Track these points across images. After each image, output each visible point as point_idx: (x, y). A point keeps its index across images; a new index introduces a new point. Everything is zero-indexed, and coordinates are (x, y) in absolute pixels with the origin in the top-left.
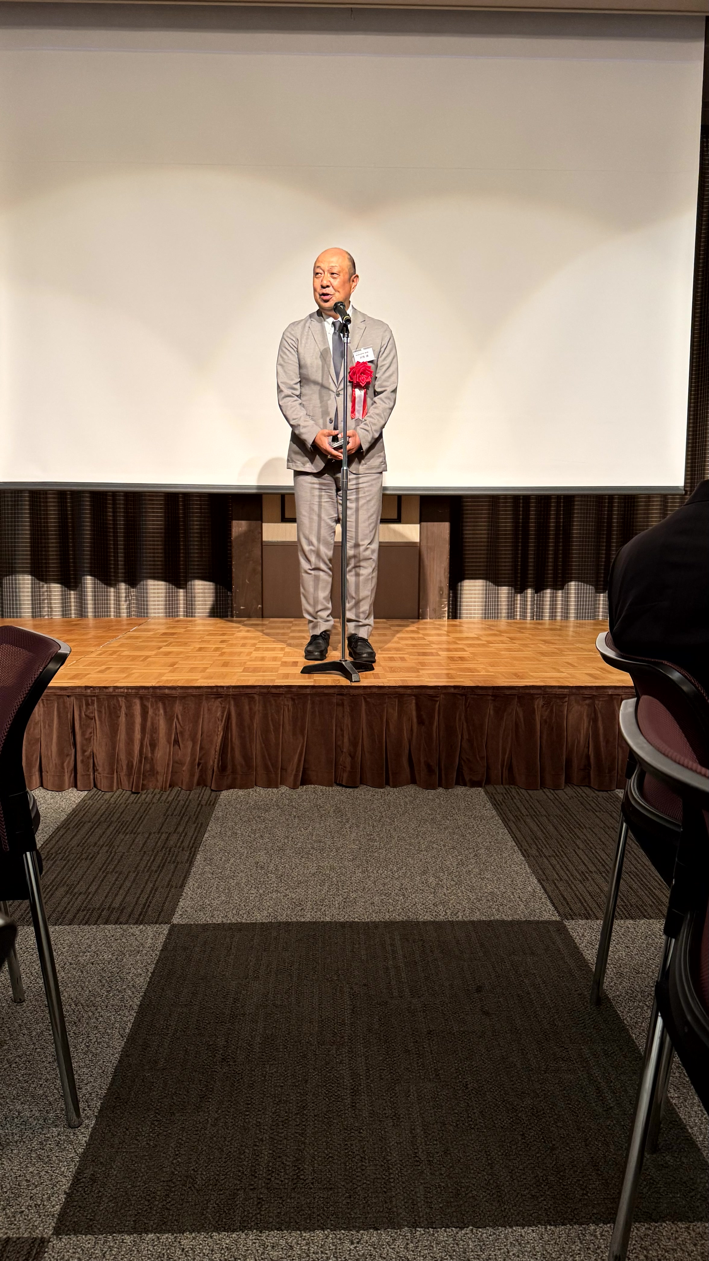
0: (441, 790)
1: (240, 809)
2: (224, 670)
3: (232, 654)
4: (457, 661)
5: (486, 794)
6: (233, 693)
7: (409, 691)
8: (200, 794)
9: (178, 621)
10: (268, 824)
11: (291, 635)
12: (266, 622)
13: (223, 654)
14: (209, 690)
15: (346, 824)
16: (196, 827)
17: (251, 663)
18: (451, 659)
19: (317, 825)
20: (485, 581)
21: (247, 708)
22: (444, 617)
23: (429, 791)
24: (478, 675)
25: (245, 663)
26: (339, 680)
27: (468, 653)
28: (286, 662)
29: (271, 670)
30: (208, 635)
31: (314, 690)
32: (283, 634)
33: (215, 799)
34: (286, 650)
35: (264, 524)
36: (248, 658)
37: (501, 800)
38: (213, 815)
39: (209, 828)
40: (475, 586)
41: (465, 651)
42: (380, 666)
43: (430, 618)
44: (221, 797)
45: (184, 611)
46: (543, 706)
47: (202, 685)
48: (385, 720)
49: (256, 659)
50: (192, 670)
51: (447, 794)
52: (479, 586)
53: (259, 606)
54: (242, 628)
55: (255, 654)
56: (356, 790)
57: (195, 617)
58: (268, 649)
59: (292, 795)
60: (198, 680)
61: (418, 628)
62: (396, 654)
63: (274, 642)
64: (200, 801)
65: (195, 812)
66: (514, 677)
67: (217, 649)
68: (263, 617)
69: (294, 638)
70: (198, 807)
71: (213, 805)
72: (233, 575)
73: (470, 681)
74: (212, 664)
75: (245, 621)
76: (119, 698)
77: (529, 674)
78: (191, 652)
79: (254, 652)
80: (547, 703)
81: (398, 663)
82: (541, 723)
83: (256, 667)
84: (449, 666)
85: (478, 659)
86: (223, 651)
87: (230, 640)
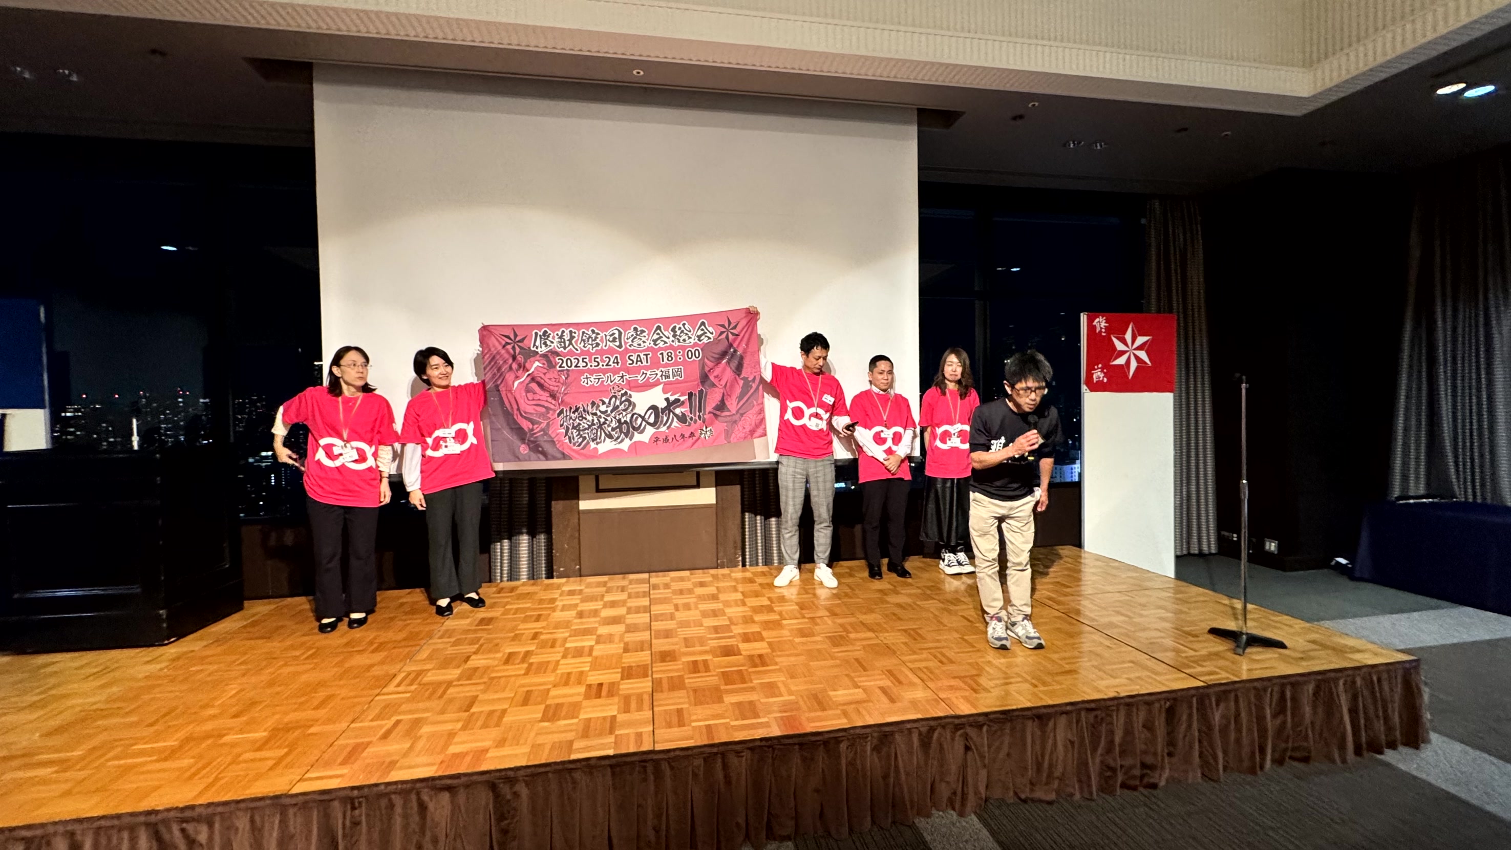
2: (522, 716)
3: (538, 669)
4: (757, 665)
7: (715, 750)
9: (503, 590)
11: (603, 612)
12: (583, 585)
13: (529, 669)
14: (498, 774)
17: (553, 692)
18: (751, 657)
22: (738, 563)
24: (782, 704)
25: (548, 690)
27: (764, 645)
28: (589, 686)
29: (574, 709)
32: (596, 612)
34: (595, 653)
36: (553, 678)
41: (762, 639)
43: (726, 568)
46: (848, 748)
47: (487, 768)
49: (561, 680)
50: (488, 720)
53: (578, 566)
54: (558, 603)
55: (562, 667)
57: (518, 579)
58: (577, 650)
60: (489, 750)
61: (717, 589)
62: (699, 652)
66: (817, 707)
67: (525, 657)
68: (580, 574)
69: (604, 621)
72: (554, 541)
73: (775, 723)
74: (512, 699)
75: (564, 584)
76: (393, 796)
77: (828, 696)
78: (496, 668)
79: (562, 662)
80: (851, 746)
81: (703, 679)
82: (847, 765)
83: (558, 704)
84: (751, 682)
85: (778, 660)
86: (531, 661)
87: (541, 633)
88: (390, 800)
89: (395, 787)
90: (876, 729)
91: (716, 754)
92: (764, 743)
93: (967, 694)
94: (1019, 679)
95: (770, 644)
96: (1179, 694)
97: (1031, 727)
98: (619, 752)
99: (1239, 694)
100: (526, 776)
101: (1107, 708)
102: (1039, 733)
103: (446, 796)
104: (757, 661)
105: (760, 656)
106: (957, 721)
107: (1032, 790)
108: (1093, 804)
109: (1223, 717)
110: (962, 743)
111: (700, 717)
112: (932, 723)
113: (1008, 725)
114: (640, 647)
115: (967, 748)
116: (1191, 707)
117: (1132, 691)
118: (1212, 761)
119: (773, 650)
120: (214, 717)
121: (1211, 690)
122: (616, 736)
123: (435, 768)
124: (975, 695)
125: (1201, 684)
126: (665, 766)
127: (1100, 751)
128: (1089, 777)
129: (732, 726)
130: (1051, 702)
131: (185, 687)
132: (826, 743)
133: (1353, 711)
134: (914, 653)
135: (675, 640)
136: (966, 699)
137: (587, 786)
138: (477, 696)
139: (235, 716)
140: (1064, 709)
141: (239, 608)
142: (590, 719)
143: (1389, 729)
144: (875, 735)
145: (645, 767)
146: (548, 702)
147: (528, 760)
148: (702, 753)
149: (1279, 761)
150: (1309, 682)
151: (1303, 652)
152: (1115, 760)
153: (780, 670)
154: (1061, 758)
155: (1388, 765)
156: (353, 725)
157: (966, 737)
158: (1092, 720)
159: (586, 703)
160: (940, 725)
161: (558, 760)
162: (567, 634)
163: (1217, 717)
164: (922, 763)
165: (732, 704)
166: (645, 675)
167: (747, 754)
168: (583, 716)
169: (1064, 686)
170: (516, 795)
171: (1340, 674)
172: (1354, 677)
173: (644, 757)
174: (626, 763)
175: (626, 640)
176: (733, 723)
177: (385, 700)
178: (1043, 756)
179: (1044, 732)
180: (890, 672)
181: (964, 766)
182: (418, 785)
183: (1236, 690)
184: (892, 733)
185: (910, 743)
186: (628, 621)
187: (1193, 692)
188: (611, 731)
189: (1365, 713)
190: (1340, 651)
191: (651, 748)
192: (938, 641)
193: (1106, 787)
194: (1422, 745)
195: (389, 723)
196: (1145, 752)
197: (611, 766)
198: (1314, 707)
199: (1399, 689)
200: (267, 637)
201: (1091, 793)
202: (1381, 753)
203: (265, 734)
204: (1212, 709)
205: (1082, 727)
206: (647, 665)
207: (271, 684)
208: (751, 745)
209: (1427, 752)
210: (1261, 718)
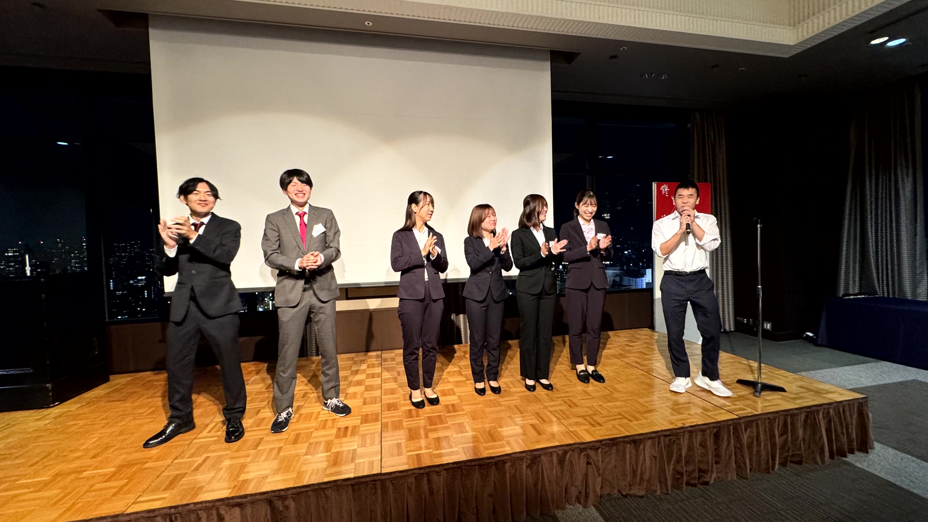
14: (273, 494)
24: (468, 438)
25: (312, 432)
28: (339, 429)
29: (329, 445)
41: (454, 394)
46: (510, 467)
74: (287, 439)
76: (200, 512)
77: (498, 431)
80: (513, 465)
81: (415, 422)
82: (510, 478)
83: (317, 442)
84: (447, 423)
85: (464, 407)
88: (198, 515)
89: (200, 505)
90: (529, 453)
91: (423, 474)
92: (455, 466)
93: (587, 427)
94: (621, 417)
95: (459, 396)
96: (722, 423)
97: (629, 448)
98: (357, 475)
99: (759, 422)
100: (293, 494)
101: (677, 434)
102: (634, 452)
103: (237, 510)
104: (451, 408)
105: (453, 405)
106: (582, 446)
107: (630, 489)
108: (669, 497)
109: (749, 437)
110: (585, 460)
111: (412, 449)
112: (566, 448)
113: (615, 448)
114: (374, 401)
115: (588, 463)
116: (729, 432)
117: (692, 422)
118: (742, 465)
119: (462, 401)
120: (78, 458)
121: (742, 421)
122: (356, 464)
123: (230, 491)
124: (593, 428)
125: (736, 417)
126: (388, 484)
127: (672, 463)
128: (666, 479)
129: (434, 454)
130: (642, 432)
131: (61, 437)
132: (496, 464)
133: (828, 430)
134: (553, 401)
135: (397, 396)
136: (587, 431)
137: (335, 499)
138: (262, 439)
139: (94, 457)
140: (649, 436)
141: (107, 380)
142: (339, 452)
143: (850, 441)
144: (529, 457)
145: (375, 485)
146: (311, 441)
147: (295, 483)
148: (413, 474)
149: (783, 464)
150: (801, 413)
151: (797, 394)
152: (682, 467)
153: (466, 414)
154: (648, 467)
155: (849, 464)
156: (176, 461)
157: (588, 456)
158: (667, 442)
159: (336, 441)
160: (570, 449)
161: (315, 482)
163: (745, 437)
164: (559, 473)
165: (434, 438)
166: (377, 420)
167: (444, 473)
168: (333, 451)
169: (649, 420)
170: (287, 507)
171: (820, 408)
172: (828, 409)
173: (375, 478)
174: (362, 483)
175: (365, 396)
177: (199, 443)
178: (637, 466)
179: (637, 451)
180: (537, 413)
181: (586, 476)
182: (217, 503)
183: (757, 420)
184: (540, 456)
185: (551, 462)
186: (367, 383)
187: (731, 422)
188: (353, 459)
189: (836, 430)
190: (818, 392)
191: (379, 472)
192: (567, 392)
193: (677, 485)
194: (869, 450)
195: (200, 460)
196: (700, 462)
197: (352, 485)
198: (805, 429)
199: (855, 416)
200: (124, 400)
201: (667, 491)
202: (846, 456)
203: (113, 469)
204: (742, 433)
205: (661, 447)
206: (378, 413)
207: (121, 433)
208: (446, 467)
209: (872, 455)
210: (772, 436)
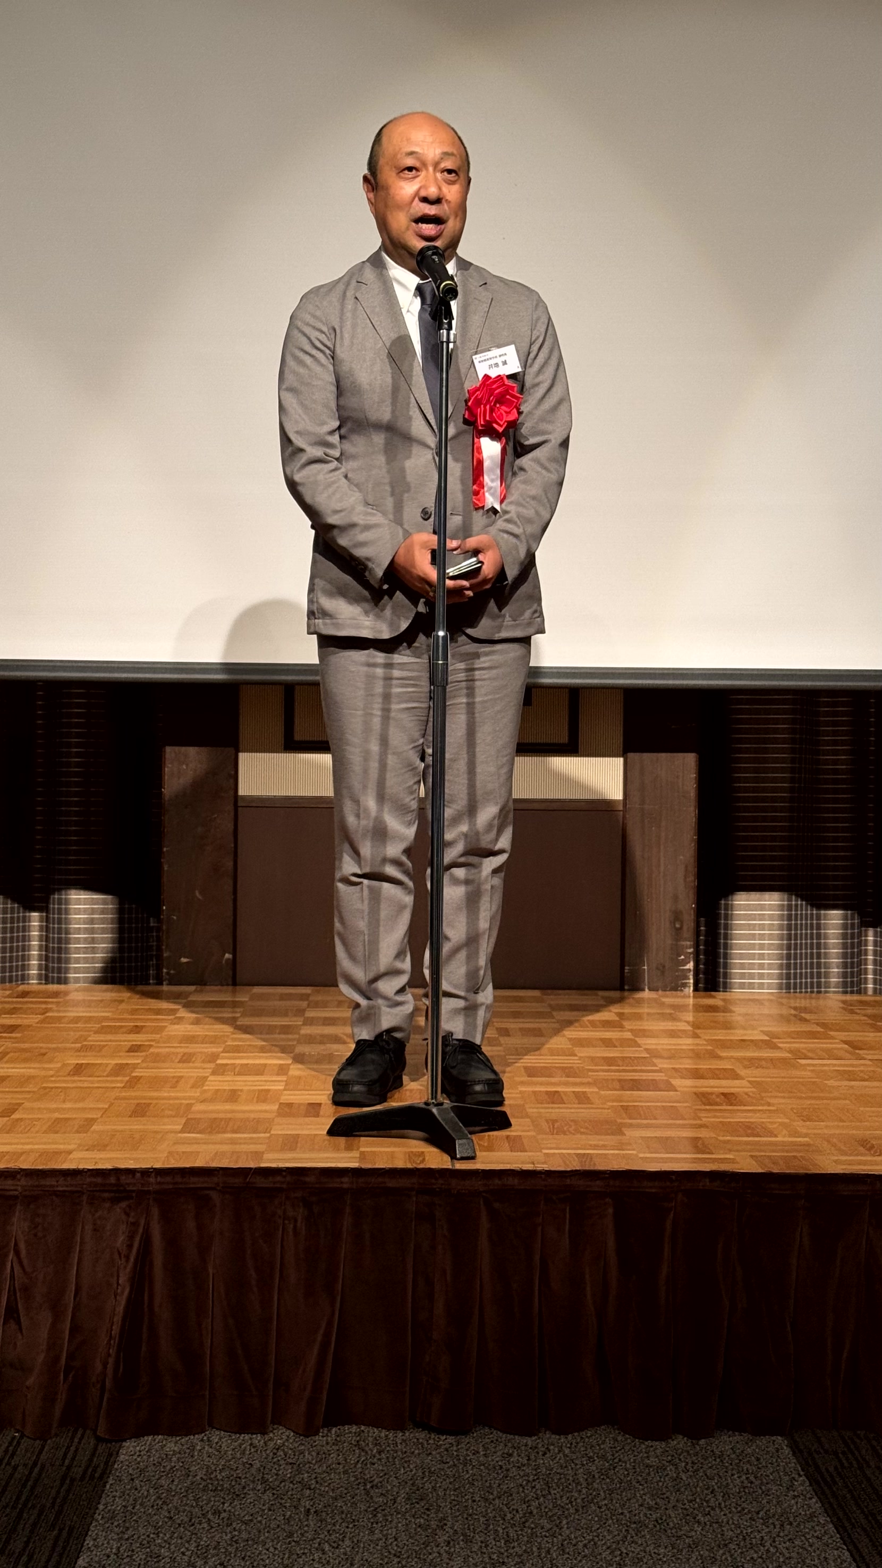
0: (679, 1442)
1: (169, 1491)
2: (136, 1125)
3: (157, 1083)
4: (717, 1104)
5: (794, 1454)
6: (157, 1187)
7: (597, 1185)
8: (68, 1448)
9: (25, 994)
10: (240, 1531)
11: (306, 1030)
12: (243, 996)
13: (134, 1082)
14: (99, 1180)
15: (439, 1532)
16: (57, 1539)
17: (202, 1107)
18: (704, 1098)
19: (365, 1536)
20: (786, 896)
21: (191, 1225)
22: (685, 985)
23: (649, 1443)
24: (771, 1144)
25: (189, 1106)
26: (423, 1152)
27: (744, 1083)
28: (290, 1105)
29: (257, 1125)
30: (96, 1032)
31: (361, 1180)
32: (286, 1029)
33: (107, 1463)
34: (291, 1073)
35: (242, 756)
36: (196, 1093)
37: (831, 1469)
38: (101, 1507)
39: (89, 1542)
40: (762, 908)
41: (736, 1077)
42: (527, 1116)
43: (650, 989)
44: (122, 1458)
45: (40, 965)
47: (81, 1167)
48: (537, 1257)
49: (217, 1096)
50: (57, 1126)
51: (696, 1454)
52: (771, 908)
53: (227, 956)
54: (183, 1013)
55: (216, 1083)
56: (465, 1440)
57: (65, 981)
58: (246, 1070)
59: (302, 1453)
60: (70, 1152)
61: (621, 1015)
62: (566, 1084)
63: (262, 1050)
64: (69, 1468)
65: (55, 1499)
66: (861, 1148)
67: (119, 1069)
68: (234, 984)
69: (310, 1040)
70: (62, 1485)
71: (101, 1478)
72: (165, 879)
73: (749, 1160)
74: (106, 1110)
75: (190, 993)
78: (53, 1079)
79: (211, 1078)
81: (572, 1111)
83: (215, 1119)
84: (700, 1118)
85: (772, 1101)
86: (134, 1074)
87: (151, 1046)
95: (754, 1083)
100: (162, 1191)
104: (719, 1099)
105: (728, 1095)
119: (764, 1090)
129: (643, 1158)
146: (193, 1116)
147: (163, 1164)
153: (778, 1111)
159: (278, 1120)
162: (221, 1050)
168: (279, 1131)
176: (641, 1155)
